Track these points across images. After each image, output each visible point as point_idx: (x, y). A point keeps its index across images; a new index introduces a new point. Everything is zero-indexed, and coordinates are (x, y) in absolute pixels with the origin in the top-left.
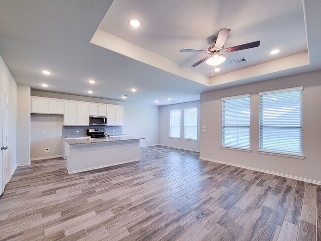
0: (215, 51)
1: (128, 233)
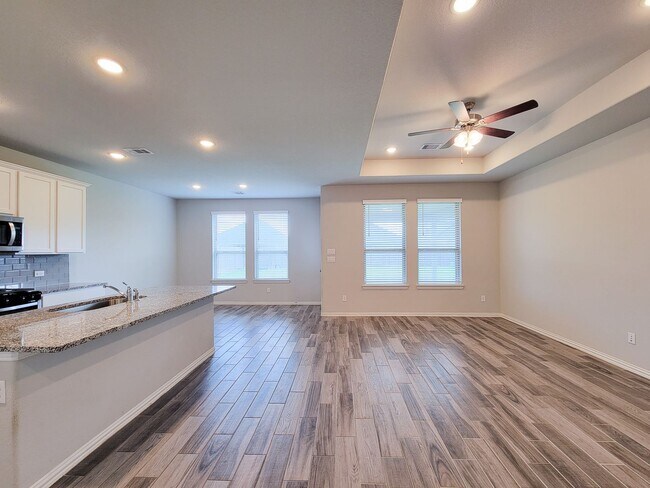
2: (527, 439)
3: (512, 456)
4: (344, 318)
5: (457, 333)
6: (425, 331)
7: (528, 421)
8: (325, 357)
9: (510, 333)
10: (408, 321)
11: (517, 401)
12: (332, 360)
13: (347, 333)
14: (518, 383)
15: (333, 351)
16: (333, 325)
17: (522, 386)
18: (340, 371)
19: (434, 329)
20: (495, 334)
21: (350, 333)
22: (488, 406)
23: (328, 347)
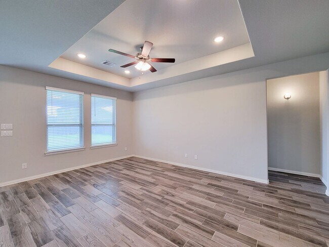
0: (142, 58)
1: (216, 233)
2: (191, 212)
3: (196, 225)
4: (25, 183)
5: (121, 170)
6: (104, 174)
7: (184, 203)
8: (27, 230)
9: (143, 163)
10: (87, 171)
11: (173, 196)
12: (39, 229)
13: (39, 196)
14: (166, 186)
15: (34, 219)
16: (16, 193)
17: (168, 187)
18: (57, 236)
19: (108, 171)
20: (138, 165)
21: (43, 195)
22: (167, 204)
23: (23, 218)
